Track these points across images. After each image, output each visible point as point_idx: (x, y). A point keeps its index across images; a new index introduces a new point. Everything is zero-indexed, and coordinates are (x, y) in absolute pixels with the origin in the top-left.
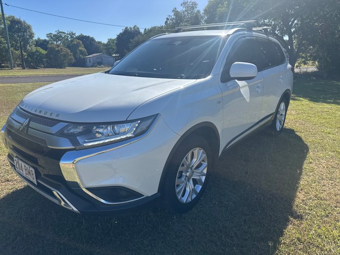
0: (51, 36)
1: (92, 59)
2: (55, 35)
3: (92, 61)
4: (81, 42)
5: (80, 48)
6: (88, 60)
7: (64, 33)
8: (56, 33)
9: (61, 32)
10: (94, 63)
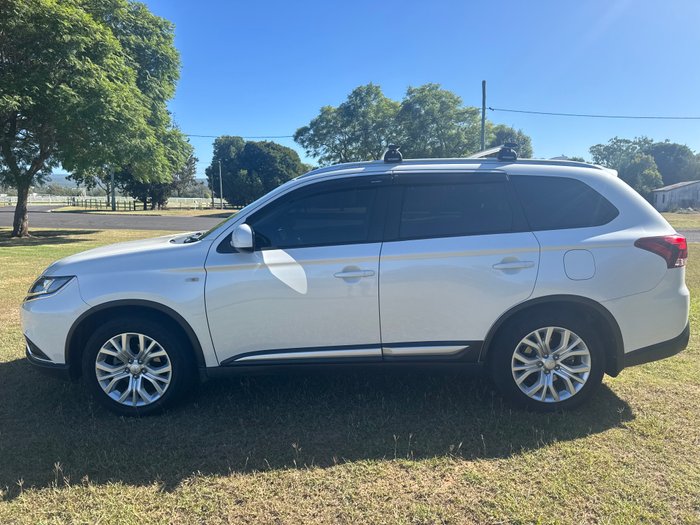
0: (598, 150)
1: (667, 195)
2: (607, 148)
3: (667, 199)
4: (651, 159)
5: (646, 172)
6: (660, 196)
7: (627, 142)
8: (609, 144)
9: (621, 141)
10: (671, 203)
